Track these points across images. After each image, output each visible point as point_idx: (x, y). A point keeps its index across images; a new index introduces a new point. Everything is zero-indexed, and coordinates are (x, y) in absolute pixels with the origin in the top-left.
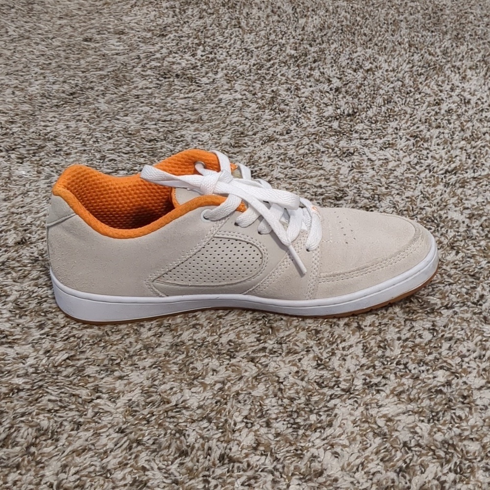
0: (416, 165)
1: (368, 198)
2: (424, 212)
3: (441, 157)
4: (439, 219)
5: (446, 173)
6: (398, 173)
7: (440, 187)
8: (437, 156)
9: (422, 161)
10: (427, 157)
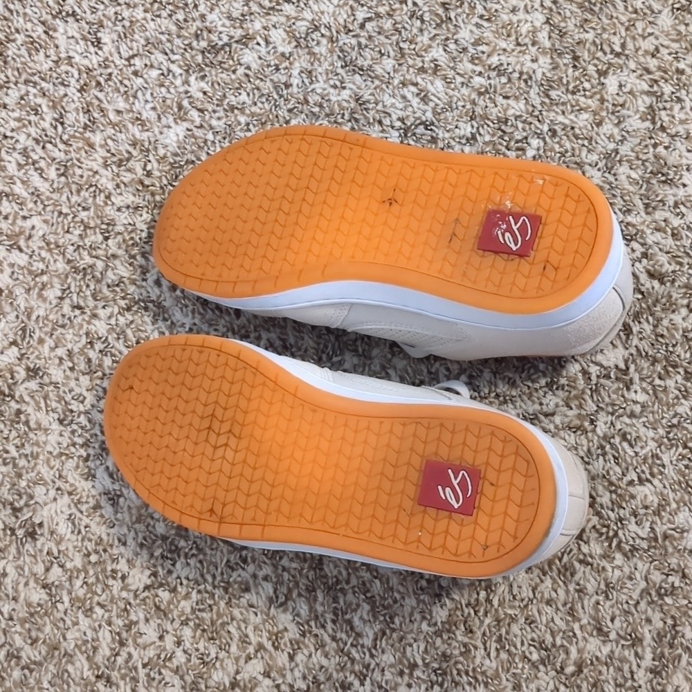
0: (28, 157)
1: (106, 239)
2: (157, 173)
3: (19, 120)
4: (178, 159)
5: (62, 124)
6: (43, 187)
7: (97, 138)
8: (14, 124)
9: (19, 146)
10: (12, 138)
